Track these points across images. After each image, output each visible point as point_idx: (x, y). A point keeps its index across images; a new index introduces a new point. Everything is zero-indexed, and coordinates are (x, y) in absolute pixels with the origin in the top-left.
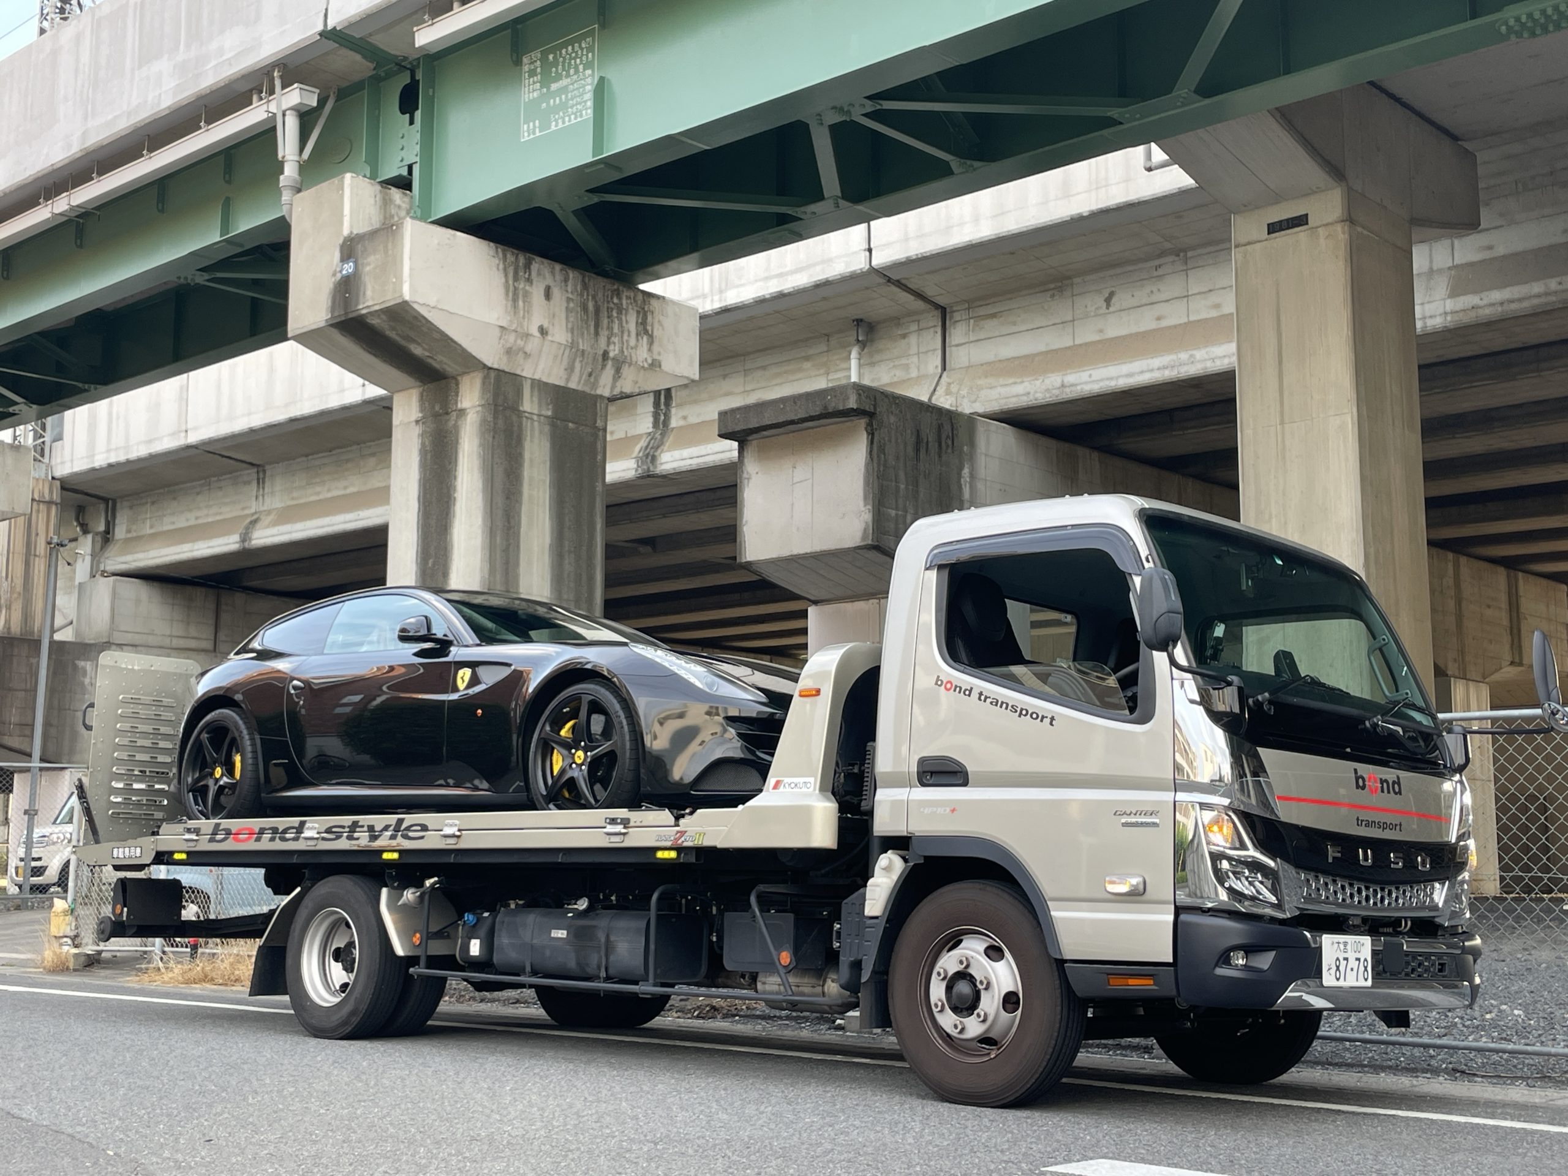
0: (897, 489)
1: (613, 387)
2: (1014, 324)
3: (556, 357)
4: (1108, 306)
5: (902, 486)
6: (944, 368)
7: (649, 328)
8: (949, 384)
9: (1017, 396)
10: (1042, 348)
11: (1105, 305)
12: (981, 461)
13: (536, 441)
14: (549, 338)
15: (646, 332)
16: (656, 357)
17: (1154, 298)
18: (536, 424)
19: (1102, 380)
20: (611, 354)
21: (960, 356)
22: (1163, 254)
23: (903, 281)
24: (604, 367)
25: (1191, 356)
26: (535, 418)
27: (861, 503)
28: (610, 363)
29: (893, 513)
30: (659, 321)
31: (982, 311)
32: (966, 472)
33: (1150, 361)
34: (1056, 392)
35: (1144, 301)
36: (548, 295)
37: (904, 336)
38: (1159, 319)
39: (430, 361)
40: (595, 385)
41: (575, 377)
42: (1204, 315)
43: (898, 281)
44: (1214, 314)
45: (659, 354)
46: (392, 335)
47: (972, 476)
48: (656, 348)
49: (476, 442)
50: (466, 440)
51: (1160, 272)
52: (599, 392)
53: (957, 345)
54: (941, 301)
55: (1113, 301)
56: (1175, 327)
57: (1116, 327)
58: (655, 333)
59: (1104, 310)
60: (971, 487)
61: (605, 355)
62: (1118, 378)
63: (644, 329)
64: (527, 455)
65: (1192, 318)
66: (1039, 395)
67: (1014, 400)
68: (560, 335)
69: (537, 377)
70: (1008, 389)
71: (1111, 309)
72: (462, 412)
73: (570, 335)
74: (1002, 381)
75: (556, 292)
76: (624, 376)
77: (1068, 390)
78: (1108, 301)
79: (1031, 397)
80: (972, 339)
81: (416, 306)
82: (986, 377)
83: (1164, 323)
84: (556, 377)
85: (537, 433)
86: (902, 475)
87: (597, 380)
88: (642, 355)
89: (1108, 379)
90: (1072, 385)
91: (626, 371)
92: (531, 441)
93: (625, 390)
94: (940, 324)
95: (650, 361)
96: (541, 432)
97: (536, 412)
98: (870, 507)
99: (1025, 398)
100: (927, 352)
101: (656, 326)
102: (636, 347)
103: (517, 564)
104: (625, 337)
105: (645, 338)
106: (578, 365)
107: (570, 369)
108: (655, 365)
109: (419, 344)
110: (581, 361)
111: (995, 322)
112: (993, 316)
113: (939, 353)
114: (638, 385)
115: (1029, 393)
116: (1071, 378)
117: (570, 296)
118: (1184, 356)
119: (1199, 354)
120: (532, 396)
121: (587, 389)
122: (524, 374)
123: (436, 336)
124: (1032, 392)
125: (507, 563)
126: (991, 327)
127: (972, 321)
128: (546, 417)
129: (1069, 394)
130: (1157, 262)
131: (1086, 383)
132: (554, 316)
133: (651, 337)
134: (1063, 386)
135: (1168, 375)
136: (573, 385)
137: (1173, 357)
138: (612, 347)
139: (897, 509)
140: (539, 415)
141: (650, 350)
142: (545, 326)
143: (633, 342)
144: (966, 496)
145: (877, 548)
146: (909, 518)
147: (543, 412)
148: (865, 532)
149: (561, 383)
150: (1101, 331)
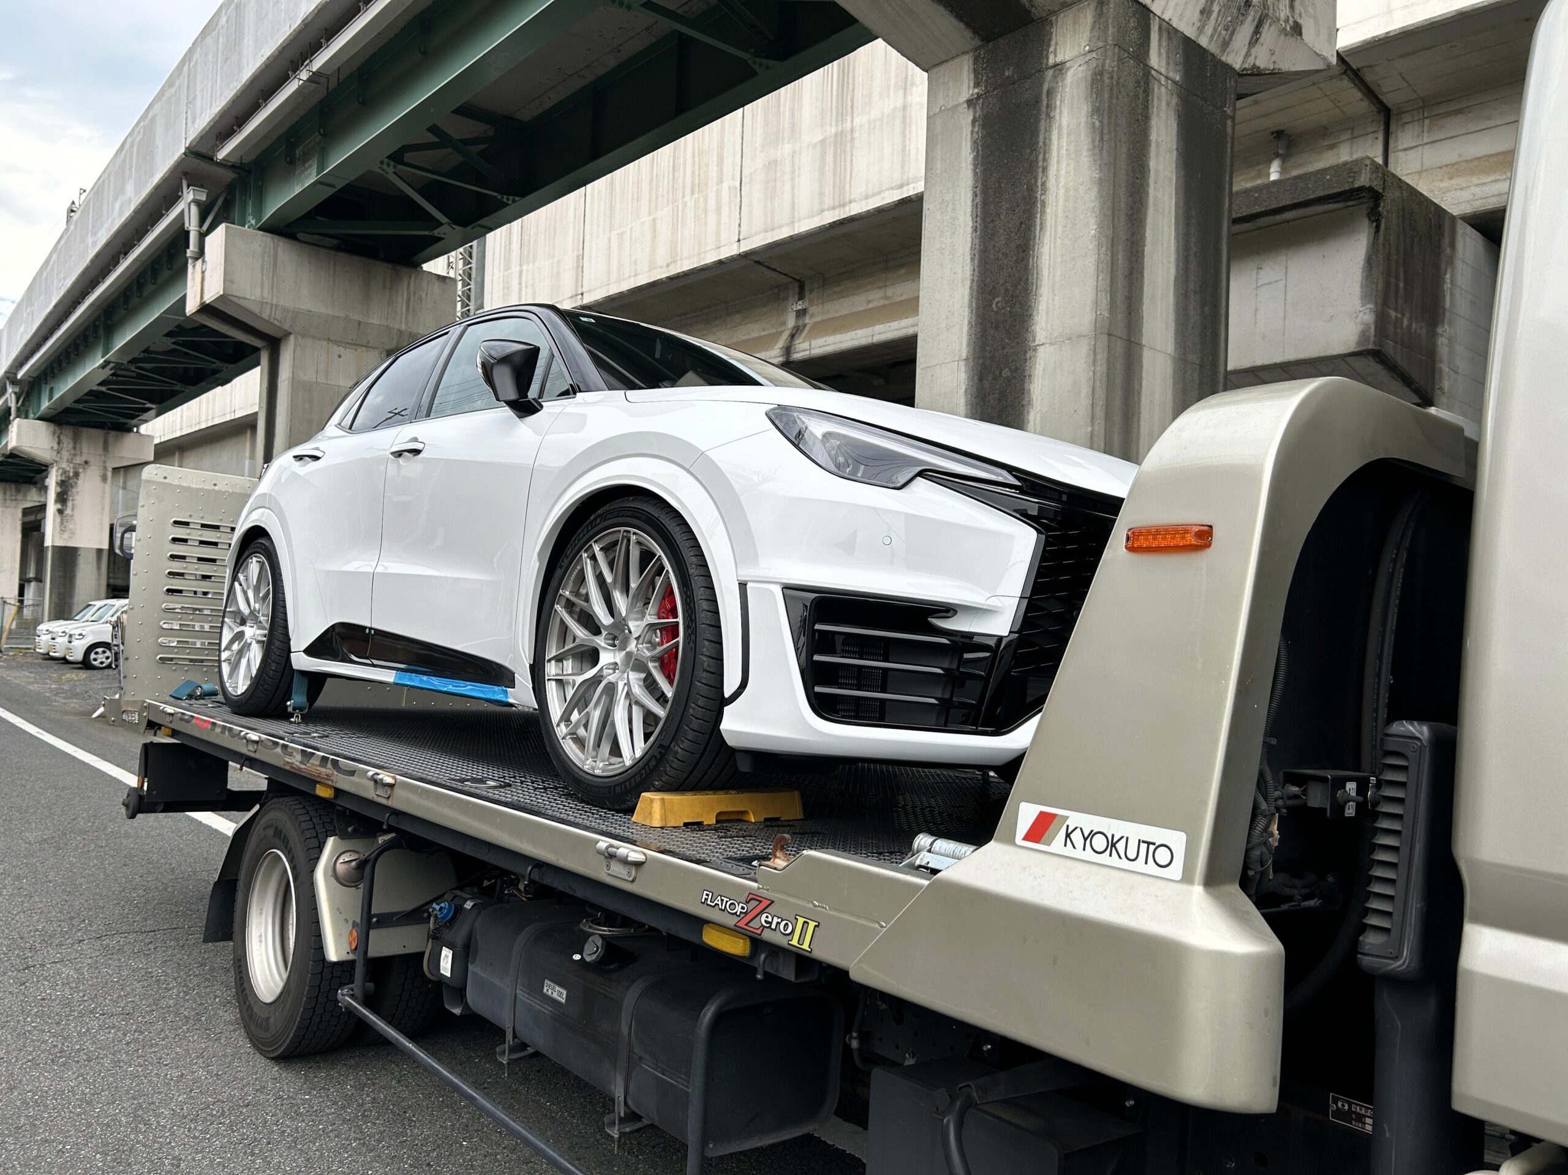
0: (1397, 286)
1: (1248, 55)
2: (1489, 118)
12: (1459, 266)
13: (1163, 115)
16: (1297, 18)
18: (1164, 90)
21: (1409, 161)
23: (1362, 72)
24: (1244, 17)
26: (1163, 81)
27: (1357, 302)
29: (1393, 314)
31: (1441, 109)
32: (1448, 276)
40: (1228, 46)
41: (1209, 28)
43: (1357, 71)
45: (1301, 15)
47: (1452, 282)
48: (1298, 5)
49: (1085, 108)
50: (1065, 111)
52: (1230, 60)
53: (1405, 150)
60: (1451, 296)
64: (1153, 135)
67: (1494, 200)
69: (1166, 17)
70: (1486, 189)
72: (1059, 67)
74: (1475, 180)
76: (1261, 40)
80: (1426, 140)
82: (1451, 178)
84: (1190, 23)
85: (1164, 104)
86: (1401, 271)
87: (1231, 38)
88: (1283, 10)
91: (1263, 30)
92: (1159, 116)
93: (1258, 64)
94: (1382, 128)
95: (1291, 23)
96: (1168, 104)
97: (1164, 71)
98: (1371, 306)
107: (1205, 12)
108: (1298, 31)
111: (1461, 118)
112: (1459, 112)
114: (1274, 58)
121: (1217, 51)
122: (1153, 9)
126: (1456, 124)
127: (1427, 121)
128: (1174, 82)
136: (1204, 42)
139: (1396, 310)
140: (1167, 78)
141: (1291, 5)
144: (1447, 305)
145: (1377, 355)
146: (1406, 322)
147: (1171, 75)
148: (1363, 336)
149: (1193, 37)
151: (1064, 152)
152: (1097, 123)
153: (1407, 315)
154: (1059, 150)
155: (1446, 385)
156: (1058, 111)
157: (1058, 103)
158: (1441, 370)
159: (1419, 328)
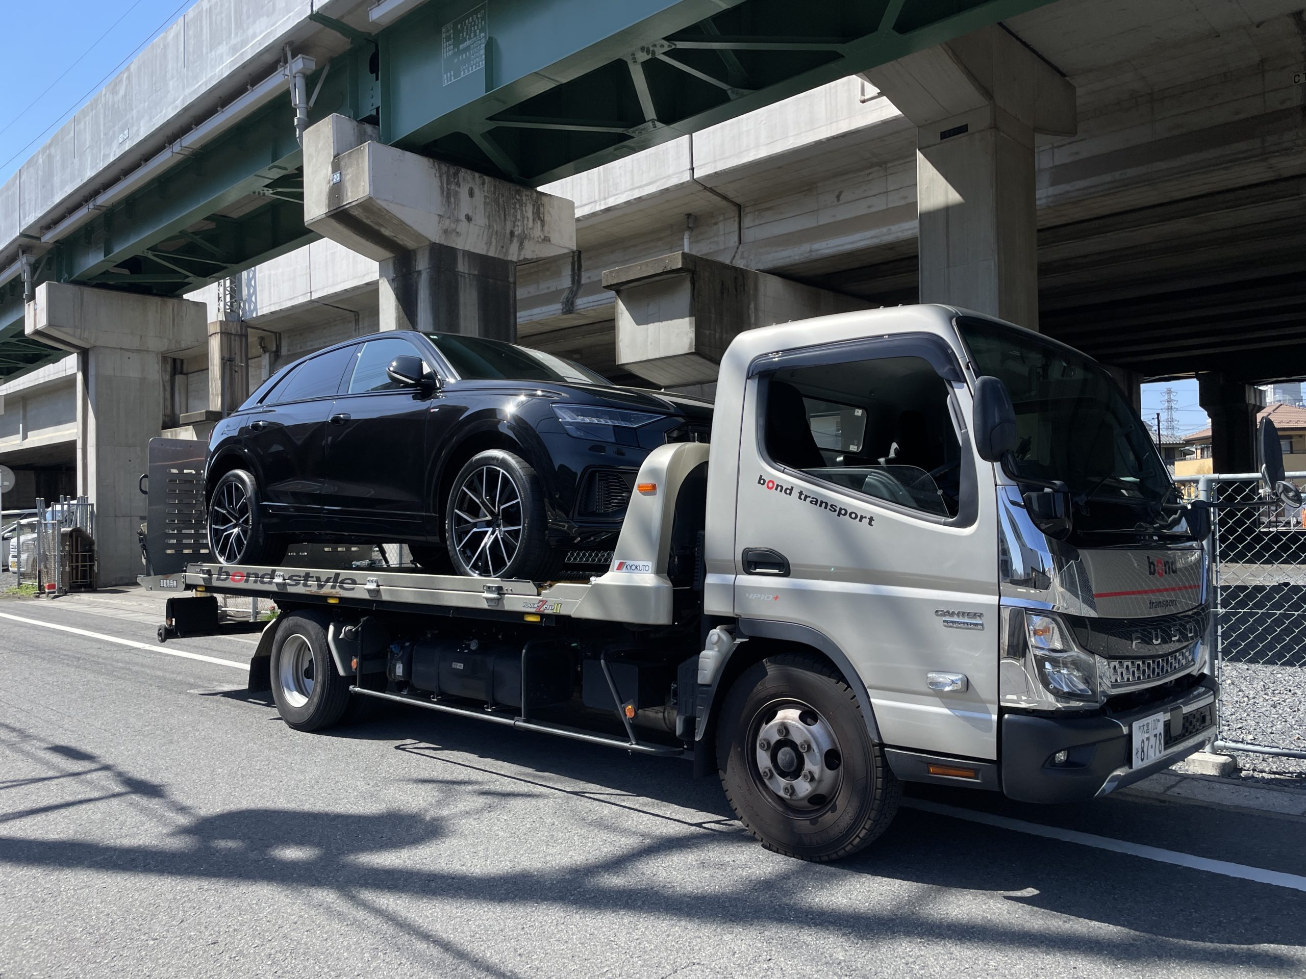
0: (710, 317)
1: (519, 255)
2: (782, 213)
3: (478, 235)
4: (838, 200)
5: (713, 316)
6: (740, 243)
7: (542, 216)
8: (743, 252)
9: (783, 258)
10: (800, 228)
11: (836, 199)
12: (762, 299)
13: (468, 290)
14: (473, 222)
15: (540, 218)
16: (547, 234)
17: (867, 194)
18: (467, 280)
19: (834, 247)
20: (516, 233)
21: (750, 235)
22: (872, 165)
23: (714, 189)
24: (511, 241)
25: (889, 230)
26: (467, 276)
28: (515, 240)
29: (707, 332)
30: (548, 211)
31: (762, 207)
32: (752, 306)
33: (864, 234)
34: (807, 255)
35: (860, 196)
36: (471, 194)
37: (716, 224)
38: (870, 207)
39: (395, 239)
40: (506, 253)
41: (493, 249)
42: (898, 204)
43: (711, 188)
44: (902, 203)
45: (549, 232)
46: (368, 222)
47: (756, 309)
48: (546, 228)
49: (427, 292)
50: (422, 291)
51: (870, 177)
52: (509, 258)
53: (747, 228)
54: (738, 201)
55: (841, 197)
56: (879, 212)
57: (845, 213)
58: (546, 219)
59: (836, 203)
60: (756, 316)
61: (512, 234)
62: (844, 245)
63: (538, 216)
64: (462, 300)
65: (890, 206)
66: (797, 257)
68: (481, 219)
69: (466, 249)
70: (777, 254)
71: (841, 202)
72: (419, 272)
73: (487, 220)
74: (774, 249)
75: (477, 191)
76: (526, 247)
77: (814, 254)
78: (838, 197)
79: (792, 258)
80: (757, 224)
81: (379, 202)
82: (766, 247)
83: (873, 210)
84: (480, 249)
85: (468, 286)
86: (713, 310)
87: (507, 250)
88: (537, 233)
89: (838, 246)
90: (817, 250)
91: (526, 244)
92: (465, 291)
93: (526, 257)
94: (737, 215)
95: (542, 237)
96: (471, 285)
97: (467, 272)
99: (788, 260)
100: (730, 233)
101: (546, 213)
102: (533, 228)
104: (525, 222)
105: (539, 222)
106: (494, 240)
107: (489, 243)
108: (547, 240)
109: (386, 228)
110: (496, 238)
111: (770, 212)
112: (769, 209)
113: (737, 233)
114: (535, 254)
115: (790, 256)
116: (816, 246)
117: (486, 194)
118: (885, 230)
119: (894, 228)
120: (463, 259)
121: (501, 257)
122: (457, 247)
123: (395, 221)
124: (793, 255)
126: (768, 216)
127: (756, 213)
128: (474, 275)
129: (815, 256)
130: (868, 171)
131: (825, 249)
132: (476, 208)
133: (543, 222)
134: (811, 251)
135: (876, 241)
136: (491, 254)
137: (878, 231)
138: (516, 228)
139: (710, 329)
140: (469, 274)
141: (542, 230)
142: (470, 214)
143: (530, 224)
144: (752, 321)
145: (697, 354)
147: (472, 272)
149: (483, 252)
150: (834, 216)
159: (729, 337)
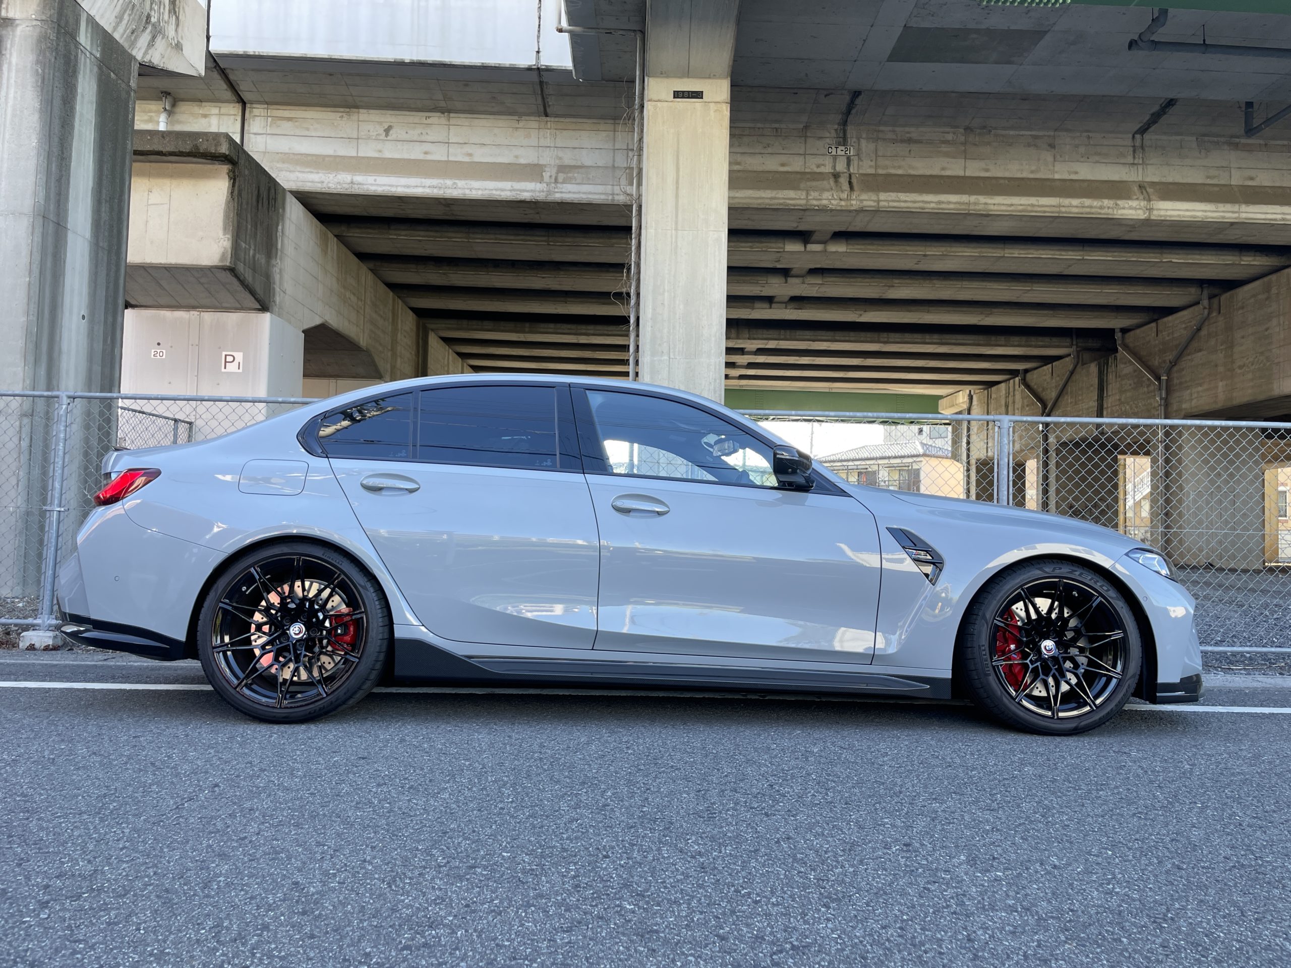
0: (246, 225)
1: (146, 53)
2: (308, 129)
4: (387, 135)
7: (177, 10)
9: (312, 182)
10: (331, 152)
11: (384, 133)
12: (287, 222)
13: (87, 77)
15: (175, 13)
16: (180, 40)
17: (423, 138)
18: (88, 60)
19: (384, 185)
20: (152, 20)
21: (258, 143)
22: (432, 109)
24: (145, 28)
25: (455, 183)
26: (88, 54)
27: (221, 233)
28: (150, 28)
29: (243, 245)
30: (184, 7)
31: (279, 114)
32: (280, 227)
33: (423, 180)
34: (346, 186)
35: (415, 139)
37: (205, 116)
38: (426, 153)
40: (133, 44)
41: (121, 29)
42: (460, 158)
43: (223, 69)
44: (467, 159)
45: (182, 38)
47: (283, 232)
48: (180, 31)
51: (429, 121)
52: (134, 53)
53: (255, 134)
54: (247, 96)
55: (391, 132)
56: (439, 161)
57: (393, 151)
58: (182, 17)
59: (383, 137)
60: (282, 240)
61: (148, 18)
62: (397, 186)
63: (174, 10)
64: (80, 89)
65: (451, 159)
66: (331, 186)
67: (309, 184)
69: (92, 13)
71: (389, 138)
72: (10, 21)
74: (298, 168)
76: (155, 47)
77: (356, 187)
78: (387, 131)
79: (325, 185)
80: (269, 132)
82: (283, 163)
83: (429, 157)
84: (107, 22)
85: (88, 71)
86: (249, 219)
87: (136, 39)
88: (171, 31)
89: (390, 186)
90: (361, 184)
91: (157, 40)
92: (84, 77)
93: (153, 61)
94: (240, 114)
95: (176, 42)
96: (91, 71)
97: (89, 48)
98: (229, 236)
99: (319, 185)
101: (182, 11)
102: (168, 22)
103: (67, 199)
104: (162, 9)
105: (174, 18)
106: (126, 17)
107: (120, 18)
108: (179, 47)
110: (130, 15)
111: (290, 124)
112: (289, 119)
114: (164, 60)
115: (323, 182)
116: (359, 178)
118: (449, 182)
119: (461, 183)
120: (86, 27)
121: (126, 46)
122: (83, 5)
124: (326, 182)
125: (59, 194)
126: (286, 126)
127: (270, 119)
128: (95, 57)
129: (356, 190)
130: (428, 114)
131: (372, 185)
133: (177, 18)
134: (352, 182)
136: (117, 36)
137: (441, 181)
138: (153, 13)
139: (245, 243)
140: (91, 53)
141: (176, 30)
143: (166, 17)
144: (279, 246)
145: (232, 270)
146: (252, 252)
147: (94, 52)
148: (223, 256)
149: (109, 29)
150: (380, 151)
151: (12, 81)
152: (40, 71)
153: (253, 247)
154: (8, 79)
155: (278, 299)
156: (8, 51)
157: (9, 46)
158: (274, 289)
159: (261, 259)
